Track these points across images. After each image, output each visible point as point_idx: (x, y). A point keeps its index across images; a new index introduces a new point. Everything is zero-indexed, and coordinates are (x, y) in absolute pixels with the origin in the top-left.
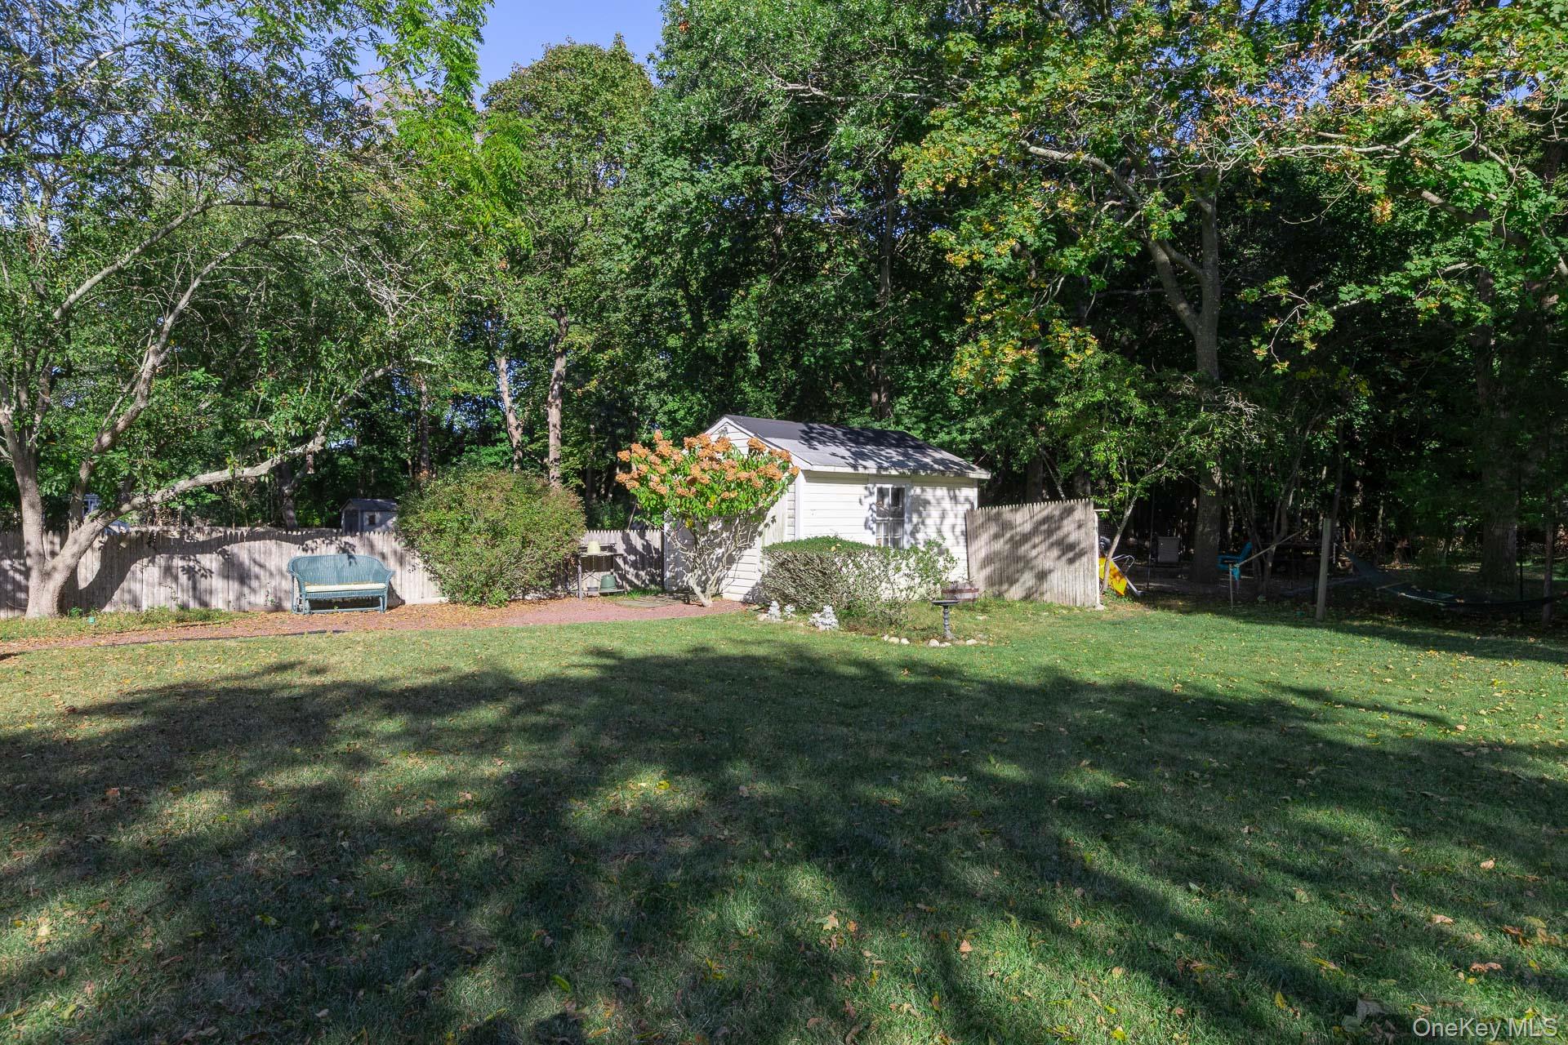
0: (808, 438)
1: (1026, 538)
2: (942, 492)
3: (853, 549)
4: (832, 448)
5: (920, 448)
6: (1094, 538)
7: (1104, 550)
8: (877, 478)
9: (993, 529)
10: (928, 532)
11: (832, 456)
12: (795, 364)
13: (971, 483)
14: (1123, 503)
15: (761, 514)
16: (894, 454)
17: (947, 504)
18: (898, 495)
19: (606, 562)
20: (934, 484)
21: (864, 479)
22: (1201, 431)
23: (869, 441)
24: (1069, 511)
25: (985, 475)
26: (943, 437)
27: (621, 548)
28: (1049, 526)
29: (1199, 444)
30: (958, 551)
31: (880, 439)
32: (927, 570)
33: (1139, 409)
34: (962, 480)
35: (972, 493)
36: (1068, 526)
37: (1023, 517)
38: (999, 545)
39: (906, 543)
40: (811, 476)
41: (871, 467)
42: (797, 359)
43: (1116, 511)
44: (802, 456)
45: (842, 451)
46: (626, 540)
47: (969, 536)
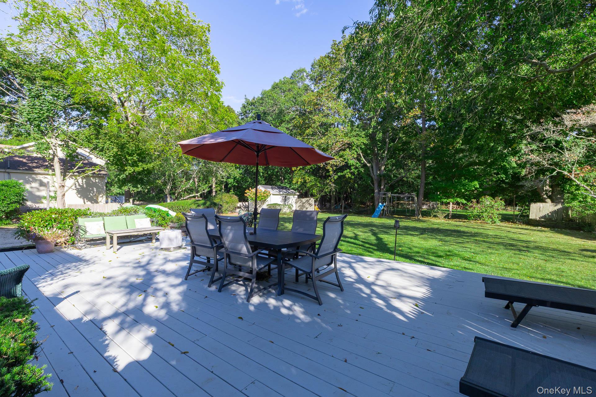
0: (272, 188)
1: (304, 203)
2: (292, 196)
3: (279, 205)
4: (276, 190)
5: (289, 190)
6: (313, 203)
7: (315, 205)
8: (283, 195)
9: (300, 202)
10: (290, 202)
11: (276, 191)
12: (267, 173)
13: (296, 195)
14: (318, 198)
15: (265, 200)
16: (285, 191)
17: (293, 198)
18: (285, 197)
19: (240, 208)
20: (291, 195)
21: (281, 195)
22: (327, 188)
23: (281, 189)
24: (310, 199)
25: (298, 194)
26: (293, 187)
27: (242, 205)
28: (308, 201)
29: (327, 190)
30: (294, 205)
31: (283, 188)
32: (290, 208)
33: (319, 185)
34: (295, 195)
35: (297, 196)
36: (310, 201)
37: (304, 200)
38: (301, 204)
39: (287, 204)
40: (273, 195)
41: (282, 193)
42: (268, 172)
43: (317, 199)
44: (272, 192)
45: (277, 190)
46: (243, 204)
47: (296, 203)
